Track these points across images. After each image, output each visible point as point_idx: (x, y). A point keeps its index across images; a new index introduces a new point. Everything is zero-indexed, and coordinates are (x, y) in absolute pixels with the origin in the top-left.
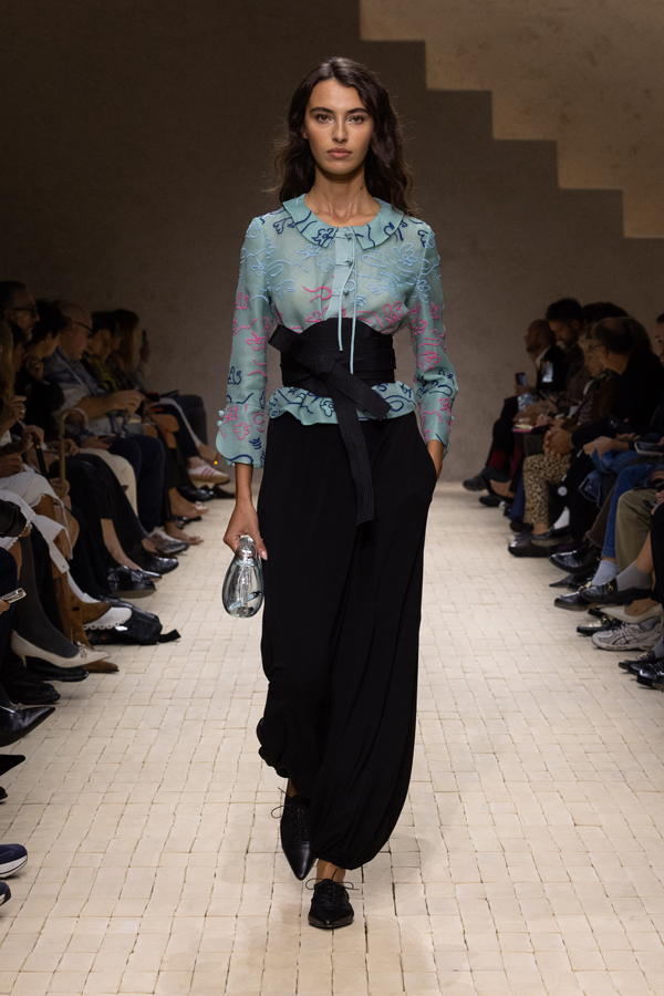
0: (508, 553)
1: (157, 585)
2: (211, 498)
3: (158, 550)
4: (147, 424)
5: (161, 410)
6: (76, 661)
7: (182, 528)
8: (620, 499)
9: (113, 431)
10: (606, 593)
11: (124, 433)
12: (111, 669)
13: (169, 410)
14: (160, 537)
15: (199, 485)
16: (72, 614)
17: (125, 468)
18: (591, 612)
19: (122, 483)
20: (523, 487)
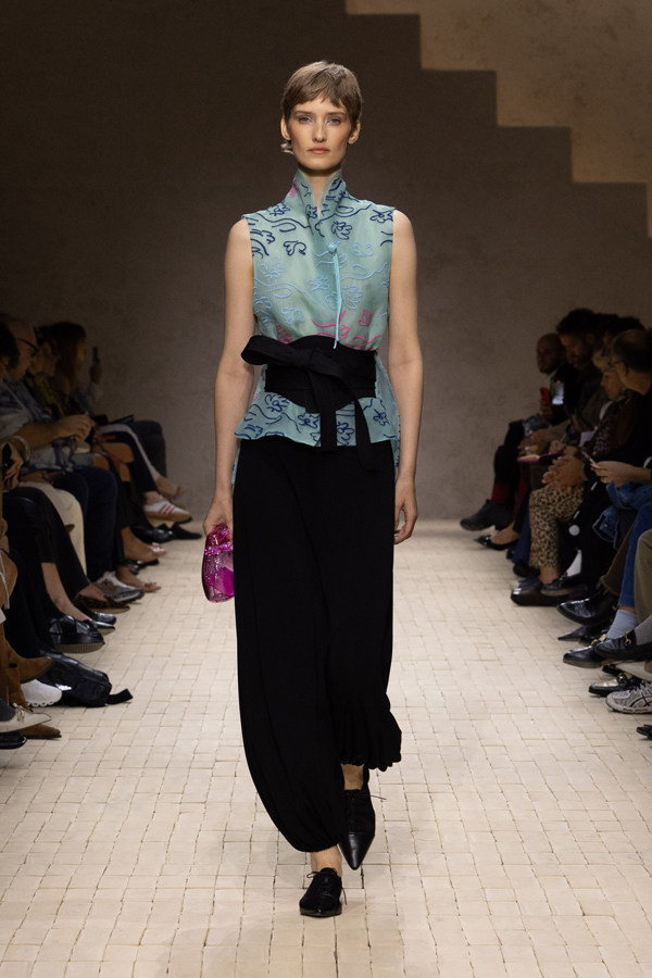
0: (511, 602)
1: (105, 638)
2: (170, 539)
3: (109, 599)
4: (98, 455)
5: (113, 437)
6: (13, 724)
7: (136, 573)
8: (640, 539)
9: (58, 463)
10: (622, 647)
11: (71, 465)
12: (52, 734)
13: (122, 438)
14: (111, 583)
15: (156, 524)
16: (8, 672)
17: (72, 505)
18: (606, 669)
19: (66, 523)
20: (528, 525)
